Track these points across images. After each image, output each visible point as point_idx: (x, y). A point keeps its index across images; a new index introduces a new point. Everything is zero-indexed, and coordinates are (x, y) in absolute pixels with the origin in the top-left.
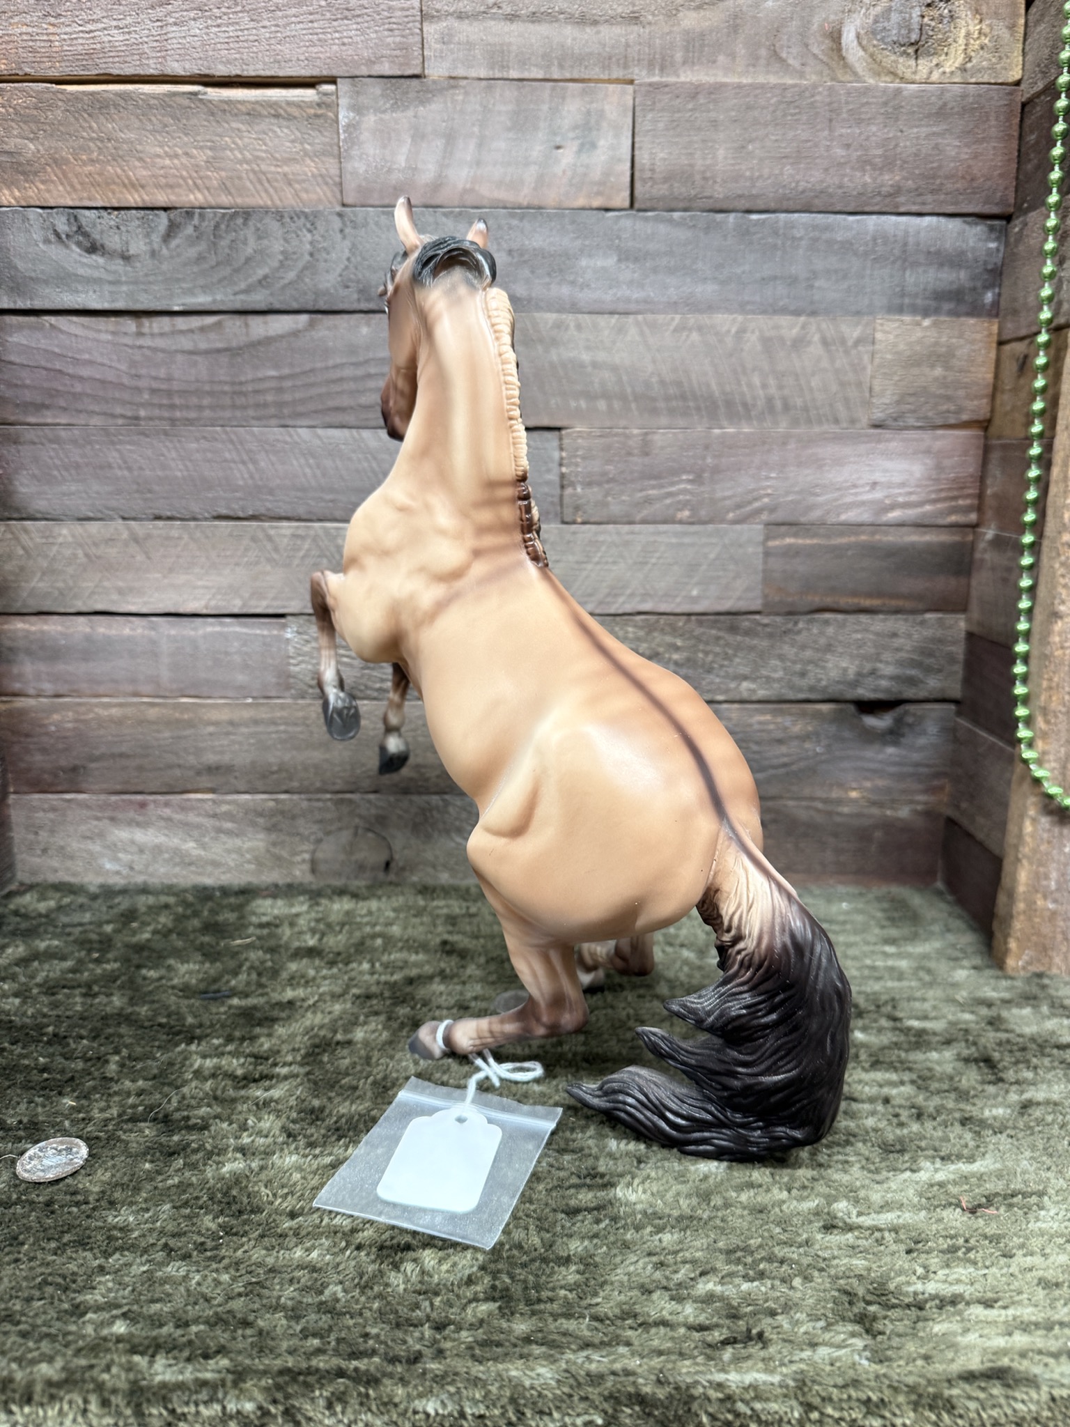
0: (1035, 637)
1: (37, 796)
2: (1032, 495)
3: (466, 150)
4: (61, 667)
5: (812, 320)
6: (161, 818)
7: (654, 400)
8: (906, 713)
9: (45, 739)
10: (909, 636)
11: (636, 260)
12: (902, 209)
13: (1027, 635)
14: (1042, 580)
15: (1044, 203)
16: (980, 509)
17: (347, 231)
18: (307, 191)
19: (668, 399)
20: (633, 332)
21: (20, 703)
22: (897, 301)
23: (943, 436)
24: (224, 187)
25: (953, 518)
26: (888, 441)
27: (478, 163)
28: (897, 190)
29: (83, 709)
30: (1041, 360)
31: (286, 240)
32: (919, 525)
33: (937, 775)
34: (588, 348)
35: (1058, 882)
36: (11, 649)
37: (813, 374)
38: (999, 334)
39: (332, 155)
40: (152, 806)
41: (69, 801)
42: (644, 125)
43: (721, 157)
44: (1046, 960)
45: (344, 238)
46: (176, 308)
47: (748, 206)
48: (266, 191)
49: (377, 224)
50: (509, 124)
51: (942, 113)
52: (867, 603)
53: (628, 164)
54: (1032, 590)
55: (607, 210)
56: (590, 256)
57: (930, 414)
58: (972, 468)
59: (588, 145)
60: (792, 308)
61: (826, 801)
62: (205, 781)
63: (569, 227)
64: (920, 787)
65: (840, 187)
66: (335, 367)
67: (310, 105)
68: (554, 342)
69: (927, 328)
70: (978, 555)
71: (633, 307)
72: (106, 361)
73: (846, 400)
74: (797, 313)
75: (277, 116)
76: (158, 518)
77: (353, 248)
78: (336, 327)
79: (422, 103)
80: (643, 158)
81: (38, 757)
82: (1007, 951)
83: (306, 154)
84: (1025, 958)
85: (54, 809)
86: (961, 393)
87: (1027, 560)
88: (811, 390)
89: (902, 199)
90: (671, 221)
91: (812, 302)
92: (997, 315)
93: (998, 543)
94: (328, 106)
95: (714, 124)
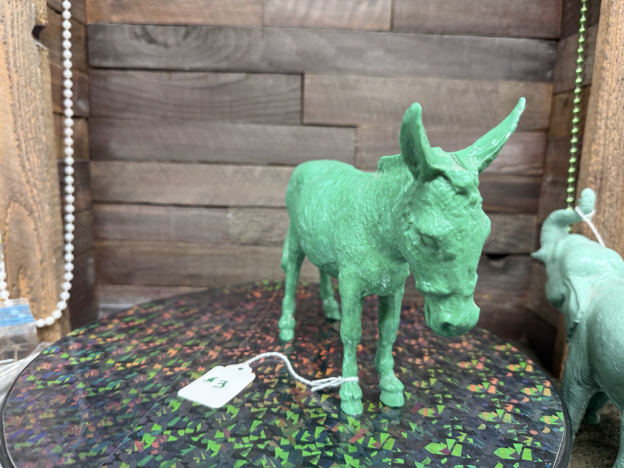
1: (111, 286)
2: (573, 160)
3: (319, 4)
4: (125, 227)
5: (470, 81)
7: (398, 115)
8: (509, 260)
10: (511, 225)
12: (511, 35)
15: (577, 32)
16: (544, 168)
17: (265, 37)
18: (247, 20)
20: (390, 85)
21: (106, 243)
22: (508, 75)
23: (527, 135)
24: (211, 17)
25: (532, 172)
27: (324, 9)
28: (509, 26)
30: (577, 100)
31: (237, 41)
32: (516, 175)
33: (523, 288)
34: (370, 92)
37: (470, 106)
38: (554, 90)
39: (259, 4)
40: (163, 292)
41: (125, 289)
43: (432, 10)
45: (263, 40)
46: (187, 69)
47: (443, 31)
48: (229, 19)
49: (278, 35)
53: (390, 12)
55: (380, 31)
56: (372, 51)
57: (522, 125)
58: (540, 149)
59: (373, 3)
60: (461, 76)
62: (188, 282)
63: (363, 39)
64: (515, 294)
65: (483, 24)
66: (257, 97)
68: (355, 88)
69: (521, 87)
70: (543, 189)
71: (390, 74)
73: (484, 118)
74: (464, 78)
76: (174, 161)
77: (267, 45)
78: (258, 80)
80: (397, 9)
81: (112, 268)
83: (248, 4)
86: (536, 116)
87: (570, 190)
88: (469, 113)
89: (511, 30)
90: (408, 37)
91: (470, 74)
92: (552, 82)
93: (554, 183)
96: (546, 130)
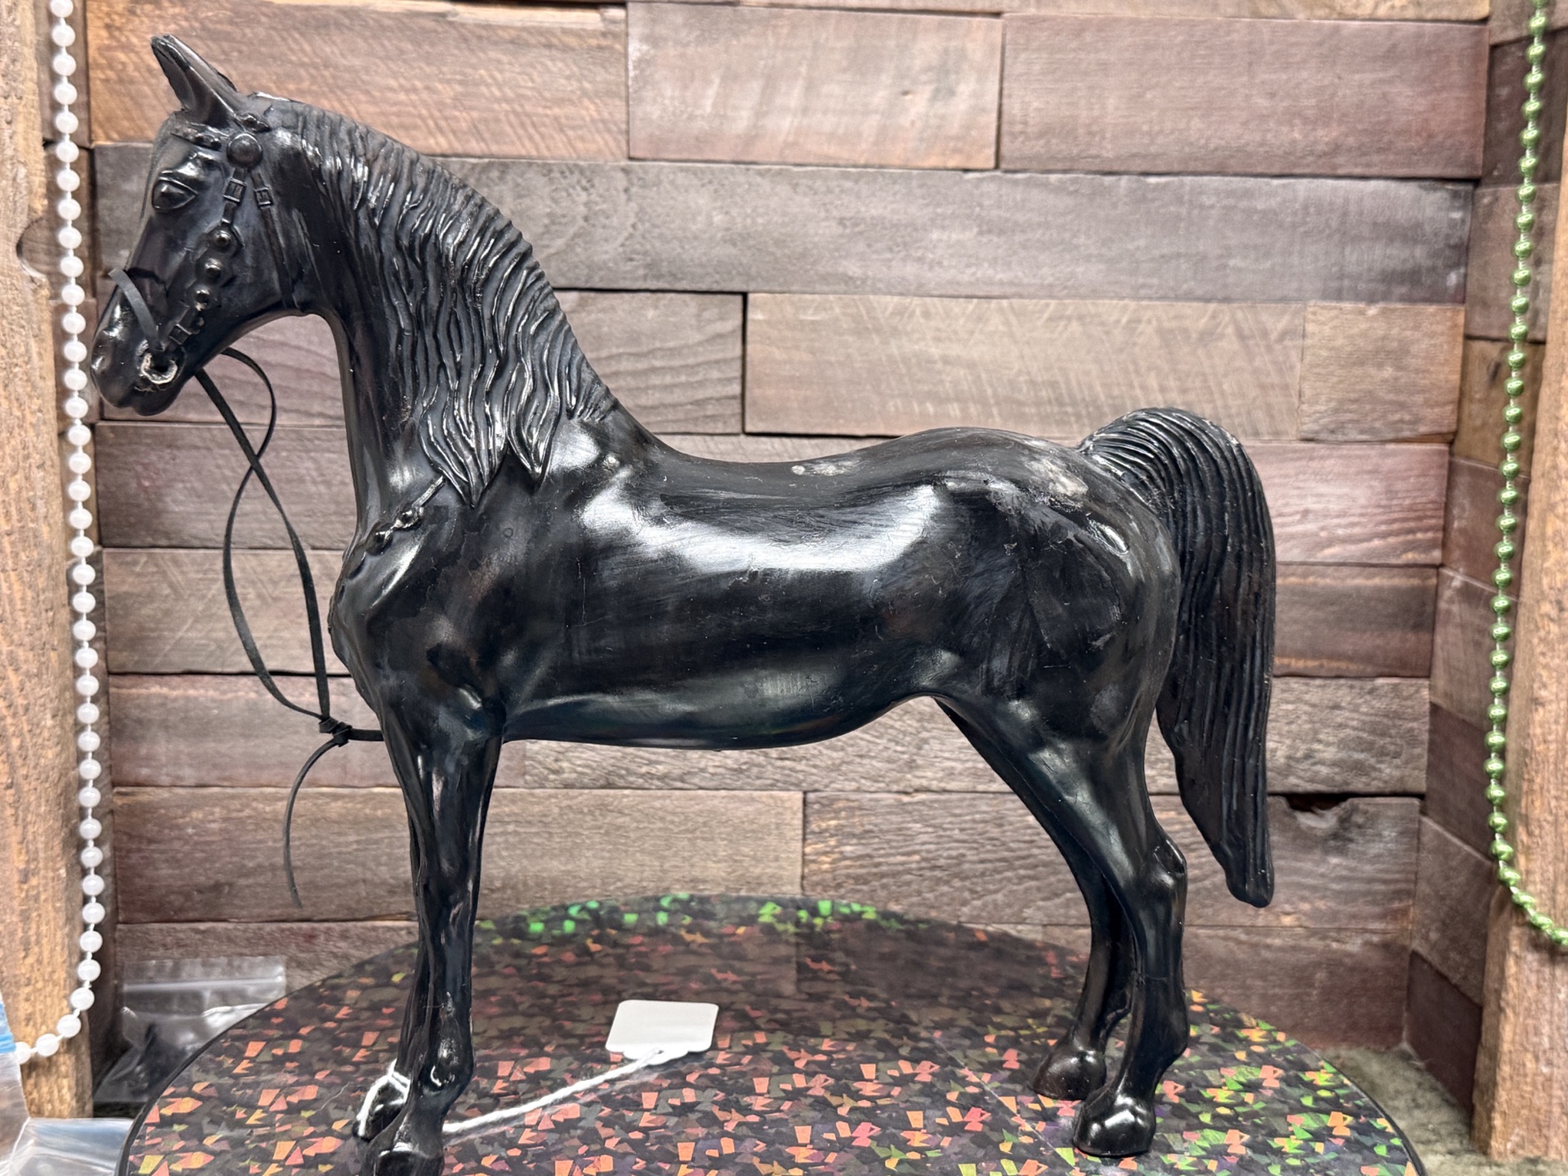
0: (1513, 727)
1: (157, 926)
2: (1505, 547)
3: (793, 96)
4: (210, 746)
5: (1224, 307)
6: (335, 956)
7: (1021, 404)
8: (1355, 809)
9: (177, 845)
10: (1356, 709)
11: (1001, 232)
12: (1340, 172)
13: (1503, 723)
14: (1520, 655)
15: (1517, 186)
16: (1444, 545)
17: (634, 190)
18: (582, 139)
19: (1038, 403)
20: (995, 323)
21: (147, 795)
22: (1334, 284)
23: (1394, 454)
24: (475, 131)
25: (1410, 557)
26: (1322, 458)
27: (805, 111)
28: (1336, 149)
29: (236, 804)
30: (1514, 384)
31: (555, 201)
32: (1364, 565)
33: (1398, 894)
34: (937, 340)
35: (1551, 1038)
36: (139, 721)
37: (1226, 375)
38: (1466, 325)
39: (616, 95)
40: (322, 938)
41: (203, 932)
42: (1015, 68)
43: (1113, 108)
44: (1540, 1142)
45: (629, 200)
47: (1144, 167)
48: (531, 138)
49: (672, 183)
50: (845, 63)
51: (1391, 55)
52: (1298, 664)
53: (994, 115)
54: (1507, 666)
55: (966, 170)
56: (943, 228)
57: (1377, 425)
58: (1433, 493)
59: (944, 92)
60: (1199, 292)
61: (1249, 929)
63: (918, 192)
64: (1377, 910)
65: (1262, 144)
66: (610, 357)
67: (593, 34)
68: (895, 332)
69: (1374, 318)
70: (1443, 605)
71: (996, 291)
72: (304, 344)
73: (1269, 408)
74: (1208, 300)
75: (549, 46)
77: (642, 209)
78: (613, 308)
79: (736, 35)
80: (1013, 108)
81: (165, 871)
82: (1491, 1128)
83: (585, 93)
84: (1514, 1138)
85: (179, 944)
86: (1419, 399)
88: (1223, 394)
89: (1340, 160)
90: (1046, 185)
91: (1225, 286)
92: (1463, 302)
93: (1468, 594)
94: (615, 36)
95: (1104, 67)
96: (1450, 439)
